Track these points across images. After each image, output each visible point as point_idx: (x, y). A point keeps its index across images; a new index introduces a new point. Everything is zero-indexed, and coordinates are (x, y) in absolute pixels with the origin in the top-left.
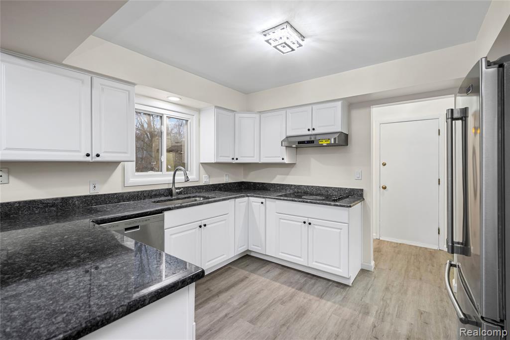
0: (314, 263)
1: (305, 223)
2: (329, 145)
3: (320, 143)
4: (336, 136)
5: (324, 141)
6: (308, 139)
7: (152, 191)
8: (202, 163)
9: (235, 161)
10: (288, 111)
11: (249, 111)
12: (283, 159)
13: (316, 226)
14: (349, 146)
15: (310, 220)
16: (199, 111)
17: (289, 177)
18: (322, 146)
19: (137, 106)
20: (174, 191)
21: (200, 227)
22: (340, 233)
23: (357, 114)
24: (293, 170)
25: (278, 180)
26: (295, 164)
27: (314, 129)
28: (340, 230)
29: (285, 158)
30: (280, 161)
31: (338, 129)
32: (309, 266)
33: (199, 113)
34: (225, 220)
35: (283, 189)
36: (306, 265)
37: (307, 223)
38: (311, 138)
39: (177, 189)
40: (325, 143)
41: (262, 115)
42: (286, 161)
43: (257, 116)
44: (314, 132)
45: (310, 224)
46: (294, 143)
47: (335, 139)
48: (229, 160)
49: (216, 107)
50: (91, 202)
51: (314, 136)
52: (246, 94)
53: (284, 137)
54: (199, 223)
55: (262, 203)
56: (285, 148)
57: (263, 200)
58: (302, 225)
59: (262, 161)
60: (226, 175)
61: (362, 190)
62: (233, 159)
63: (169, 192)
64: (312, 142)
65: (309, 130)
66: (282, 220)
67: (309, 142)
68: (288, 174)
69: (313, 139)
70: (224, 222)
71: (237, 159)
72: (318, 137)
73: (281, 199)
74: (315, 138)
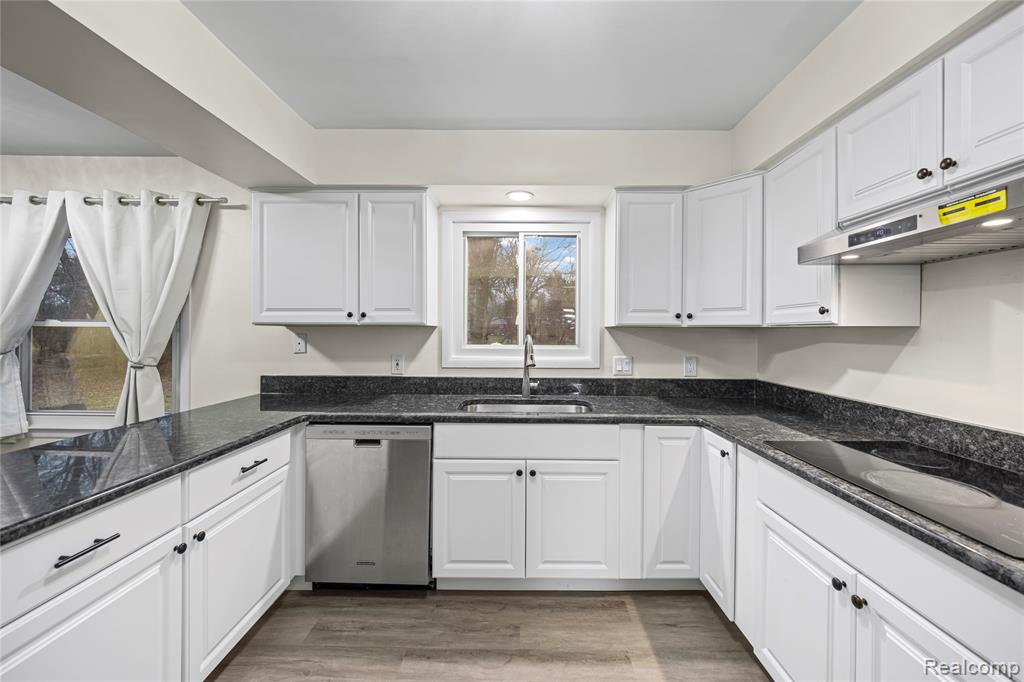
3: (951, 221)
5: (972, 207)
7: (488, 379)
8: (608, 328)
9: (686, 323)
12: (823, 311)
16: (603, 209)
20: (526, 385)
21: (519, 473)
24: (907, 354)
25: (852, 384)
26: (915, 329)
27: (948, 164)
29: (833, 307)
30: (818, 317)
33: (602, 216)
34: (604, 474)
37: (848, 593)
39: (532, 380)
41: (767, 176)
42: (839, 319)
43: (756, 181)
44: (950, 177)
45: (859, 602)
48: (669, 320)
49: (619, 189)
50: (390, 387)
52: (729, 129)
54: (520, 465)
55: (723, 454)
56: (831, 269)
57: (730, 444)
59: (771, 320)
60: (689, 359)
62: (678, 316)
64: (908, 225)
65: (923, 175)
68: (884, 368)
70: (600, 478)
71: (690, 316)
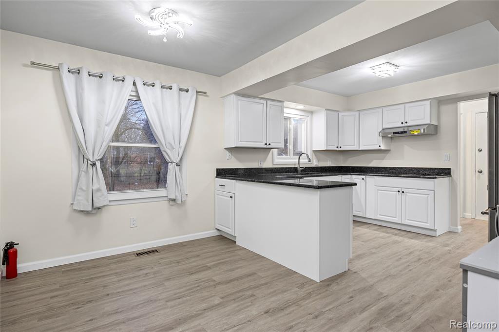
0: (407, 221)
1: (399, 191)
2: (419, 135)
3: (412, 133)
4: (425, 127)
5: (415, 131)
6: (401, 130)
8: (314, 151)
9: (339, 149)
10: (384, 109)
11: (349, 110)
12: (380, 146)
13: (408, 194)
14: (438, 134)
15: (403, 190)
16: (312, 112)
17: (384, 161)
18: (413, 135)
19: (285, 115)
20: (299, 169)
22: (428, 197)
23: (445, 109)
24: (388, 155)
26: (390, 150)
27: (406, 123)
28: (427, 196)
30: (378, 148)
31: (427, 121)
32: (403, 223)
33: (312, 115)
35: (379, 171)
36: (400, 223)
37: (401, 192)
38: (404, 129)
39: (301, 168)
40: (416, 133)
41: (361, 113)
42: (383, 148)
43: (357, 113)
44: (406, 125)
45: (403, 192)
46: (389, 133)
47: (424, 129)
48: (334, 148)
49: (327, 110)
51: (407, 128)
52: (347, 97)
53: (381, 129)
55: (363, 179)
56: (381, 137)
57: (364, 177)
58: (396, 194)
59: (361, 149)
60: (330, 160)
61: (449, 169)
62: (338, 147)
63: (295, 170)
64: (405, 132)
65: (402, 123)
66: (380, 191)
67: (402, 133)
68: (383, 159)
69: (406, 130)
71: (341, 147)
72: (410, 129)
73: (379, 176)
74: (408, 129)
